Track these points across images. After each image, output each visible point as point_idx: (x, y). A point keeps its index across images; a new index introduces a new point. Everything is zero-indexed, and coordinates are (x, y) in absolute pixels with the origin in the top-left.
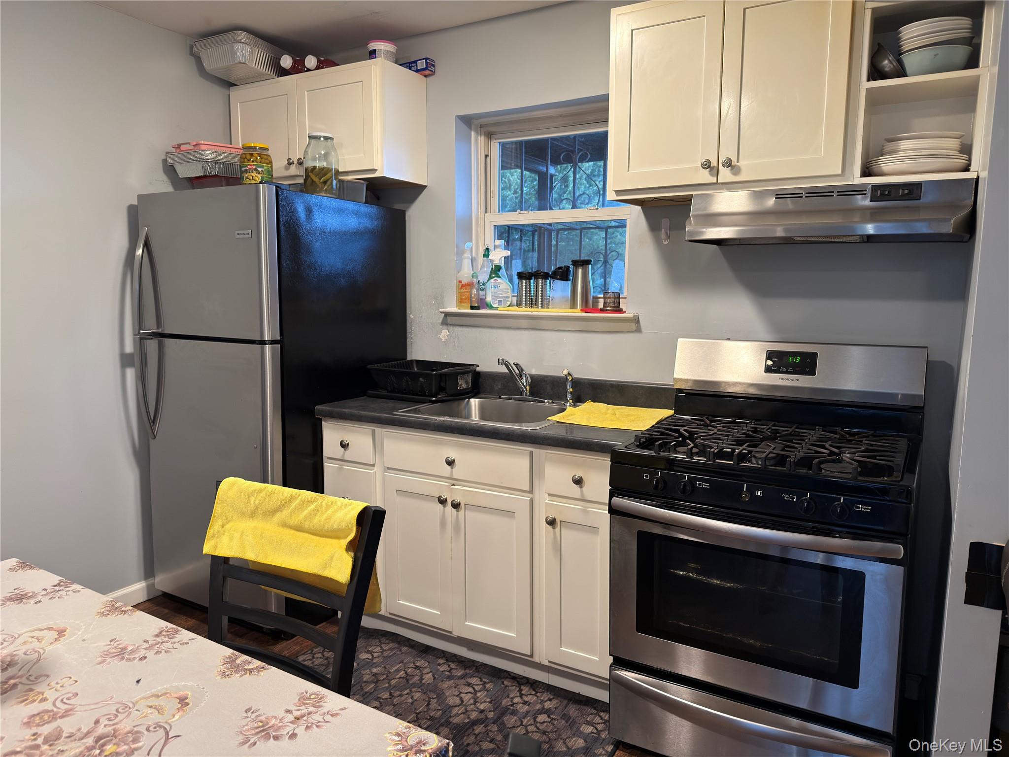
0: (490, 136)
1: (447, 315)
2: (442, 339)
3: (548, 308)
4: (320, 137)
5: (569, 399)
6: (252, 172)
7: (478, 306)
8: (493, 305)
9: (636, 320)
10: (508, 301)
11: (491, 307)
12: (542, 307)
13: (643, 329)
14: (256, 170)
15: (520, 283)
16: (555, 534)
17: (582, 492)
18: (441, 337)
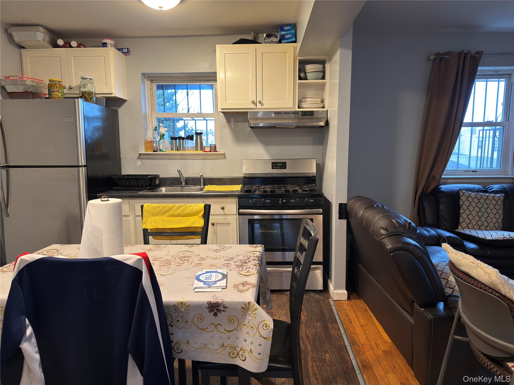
0: (152, 81)
1: (140, 155)
2: (138, 165)
3: (185, 151)
4: (87, 78)
5: (202, 184)
6: (57, 92)
7: (156, 151)
8: (163, 150)
9: (224, 154)
10: (169, 148)
11: (163, 151)
12: (183, 150)
13: (227, 158)
14: (58, 91)
15: (172, 141)
16: (214, 228)
17: (224, 212)
18: (137, 164)
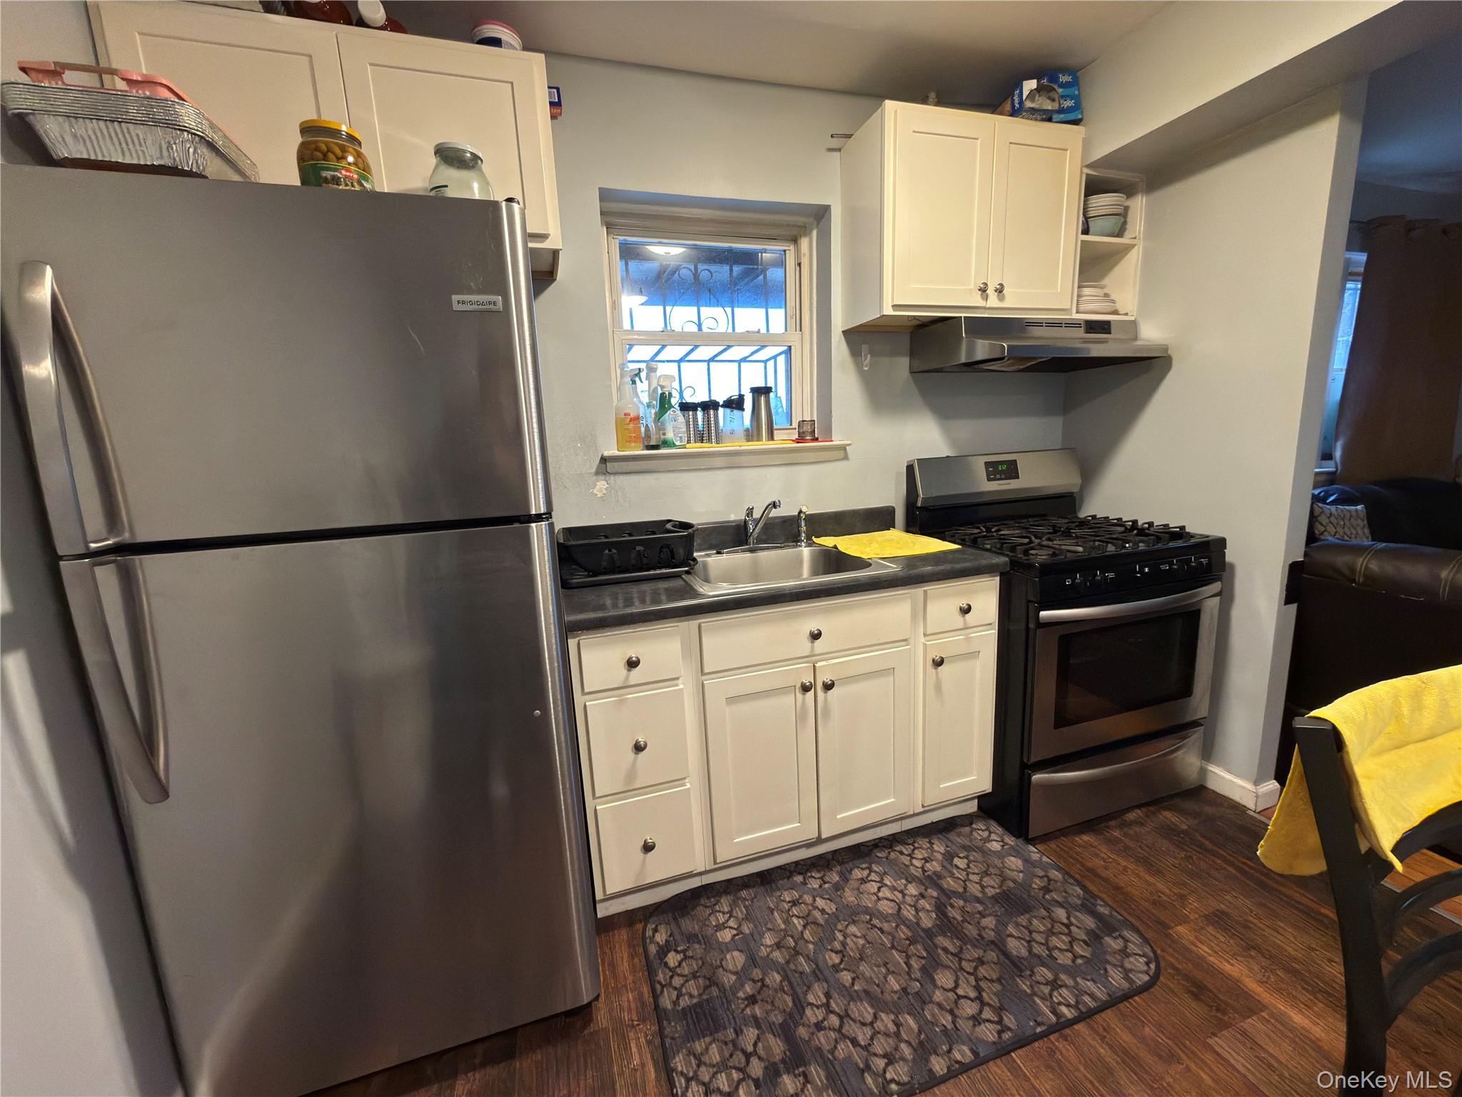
1: (604, 460)
2: (597, 495)
5: (803, 538)
7: (657, 445)
8: (676, 443)
9: (843, 448)
11: (674, 446)
12: (717, 442)
14: (360, 182)
17: (965, 621)
18: (595, 492)
